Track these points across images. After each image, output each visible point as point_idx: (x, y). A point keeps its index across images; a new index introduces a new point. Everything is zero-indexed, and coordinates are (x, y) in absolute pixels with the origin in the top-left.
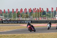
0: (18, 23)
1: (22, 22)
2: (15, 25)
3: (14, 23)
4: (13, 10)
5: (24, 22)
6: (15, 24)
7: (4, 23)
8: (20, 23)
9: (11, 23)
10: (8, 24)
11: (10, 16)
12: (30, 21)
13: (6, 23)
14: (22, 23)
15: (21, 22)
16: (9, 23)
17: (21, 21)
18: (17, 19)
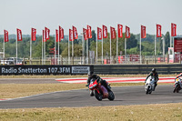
0: (48, 73)
1: (62, 70)
2: (39, 81)
3: (37, 74)
4: (34, 31)
5: (68, 70)
6: (40, 77)
8: (55, 74)
9: (28, 74)
10: (18, 77)
11: (23, 52)
12: (88, 68)
13: (9, 74)
14: (62, 74)
15: (59, 70)
16: (21, 74)
17: (58, 67)
18: (45, 60)
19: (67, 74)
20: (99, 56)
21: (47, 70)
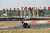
0: (19, 20)
1: (23, 19)
3: (16, 20)
4: (15, 9)
6: (16, 21)
7: (7, 20)
9: (13, 20)
10: (10, 21)
11: (12, 14)
12: (30, 19)
16: (11, 20)
18: (18, 17)
19: (24, 20)
20: (33, 15)
21: (19, 19)
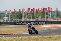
5: (37, 23)
9: (24, 24)
12: (44, 22)
15: (34, 23)
21: (31, 23)
